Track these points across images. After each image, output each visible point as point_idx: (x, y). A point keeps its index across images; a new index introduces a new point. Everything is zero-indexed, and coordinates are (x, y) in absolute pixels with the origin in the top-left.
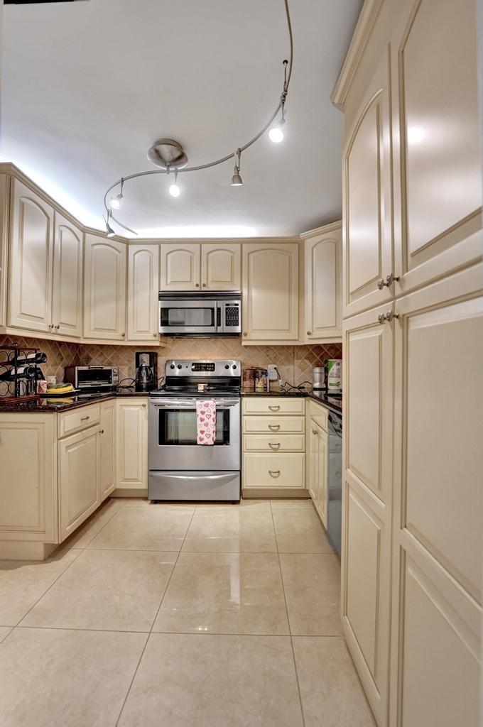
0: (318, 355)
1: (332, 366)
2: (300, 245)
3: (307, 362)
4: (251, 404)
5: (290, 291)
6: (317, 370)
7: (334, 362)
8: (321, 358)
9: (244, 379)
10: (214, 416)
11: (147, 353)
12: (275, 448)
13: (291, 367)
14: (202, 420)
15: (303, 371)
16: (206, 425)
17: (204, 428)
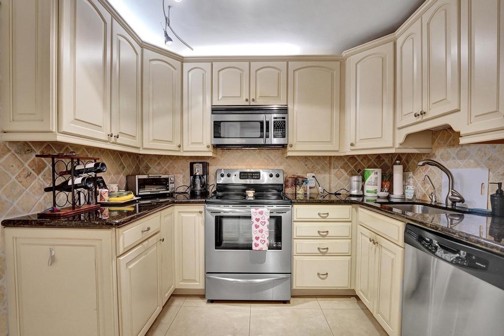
0: (352, 165)
1: (369, 175)
2: (342, 63)
3: (343, 171)
4: (300, 211)
5: (332, 106)
6: (355, 178)
7: (372, 171)
8: (355, 167)
9: (286, 186)
10: (267, 223)
11: (200, 163)
12: (323, 252)
13: (327, 175)
14: (257, 227)
15: (339, 179)
16: (261, 231)
17: (259, 235)
